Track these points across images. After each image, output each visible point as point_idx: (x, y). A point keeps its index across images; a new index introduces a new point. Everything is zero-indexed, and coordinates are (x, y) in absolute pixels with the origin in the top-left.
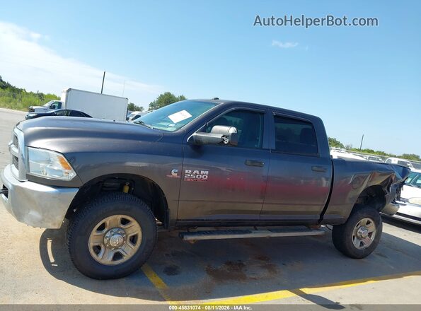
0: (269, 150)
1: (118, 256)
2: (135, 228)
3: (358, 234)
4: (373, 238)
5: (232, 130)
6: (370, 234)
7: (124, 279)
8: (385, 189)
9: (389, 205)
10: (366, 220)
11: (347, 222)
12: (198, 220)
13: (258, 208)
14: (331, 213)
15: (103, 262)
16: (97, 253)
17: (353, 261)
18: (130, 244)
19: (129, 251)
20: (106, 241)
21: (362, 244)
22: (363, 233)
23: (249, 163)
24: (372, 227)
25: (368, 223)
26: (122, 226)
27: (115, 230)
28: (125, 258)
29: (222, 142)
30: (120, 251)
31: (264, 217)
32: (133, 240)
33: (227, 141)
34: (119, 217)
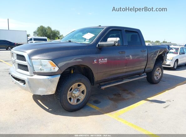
0: (126, 46)
1: (78, 100)
2: (83, 87)
3: (156, 75)
4: (160, 75)
5: (118, 39)
6: (160, 73)
7: (82, 109)
8: (163, 55)
9: (164, 61)
10: (158, 68)
11: (152, 70)
12: (104, 80)
13: (125, 70)
14: (148, 68)
15: (73, 104)
16: (71, 101)
17: (155, 85)
18: (82, 94)
19: (82, 97)
20: (73, 95)
21: (157, 78)
22: (157, 74)
23: (121, 52)
24: (160, 71)
25: (159, 69)
26: (78, 87)
27: (76, 90)
28: (81, 101)
29: (114, 45)
30: (79, 98)
31: (127, 74)
32: (83, 92)
33: (117, 44)
34: (77, 84)
